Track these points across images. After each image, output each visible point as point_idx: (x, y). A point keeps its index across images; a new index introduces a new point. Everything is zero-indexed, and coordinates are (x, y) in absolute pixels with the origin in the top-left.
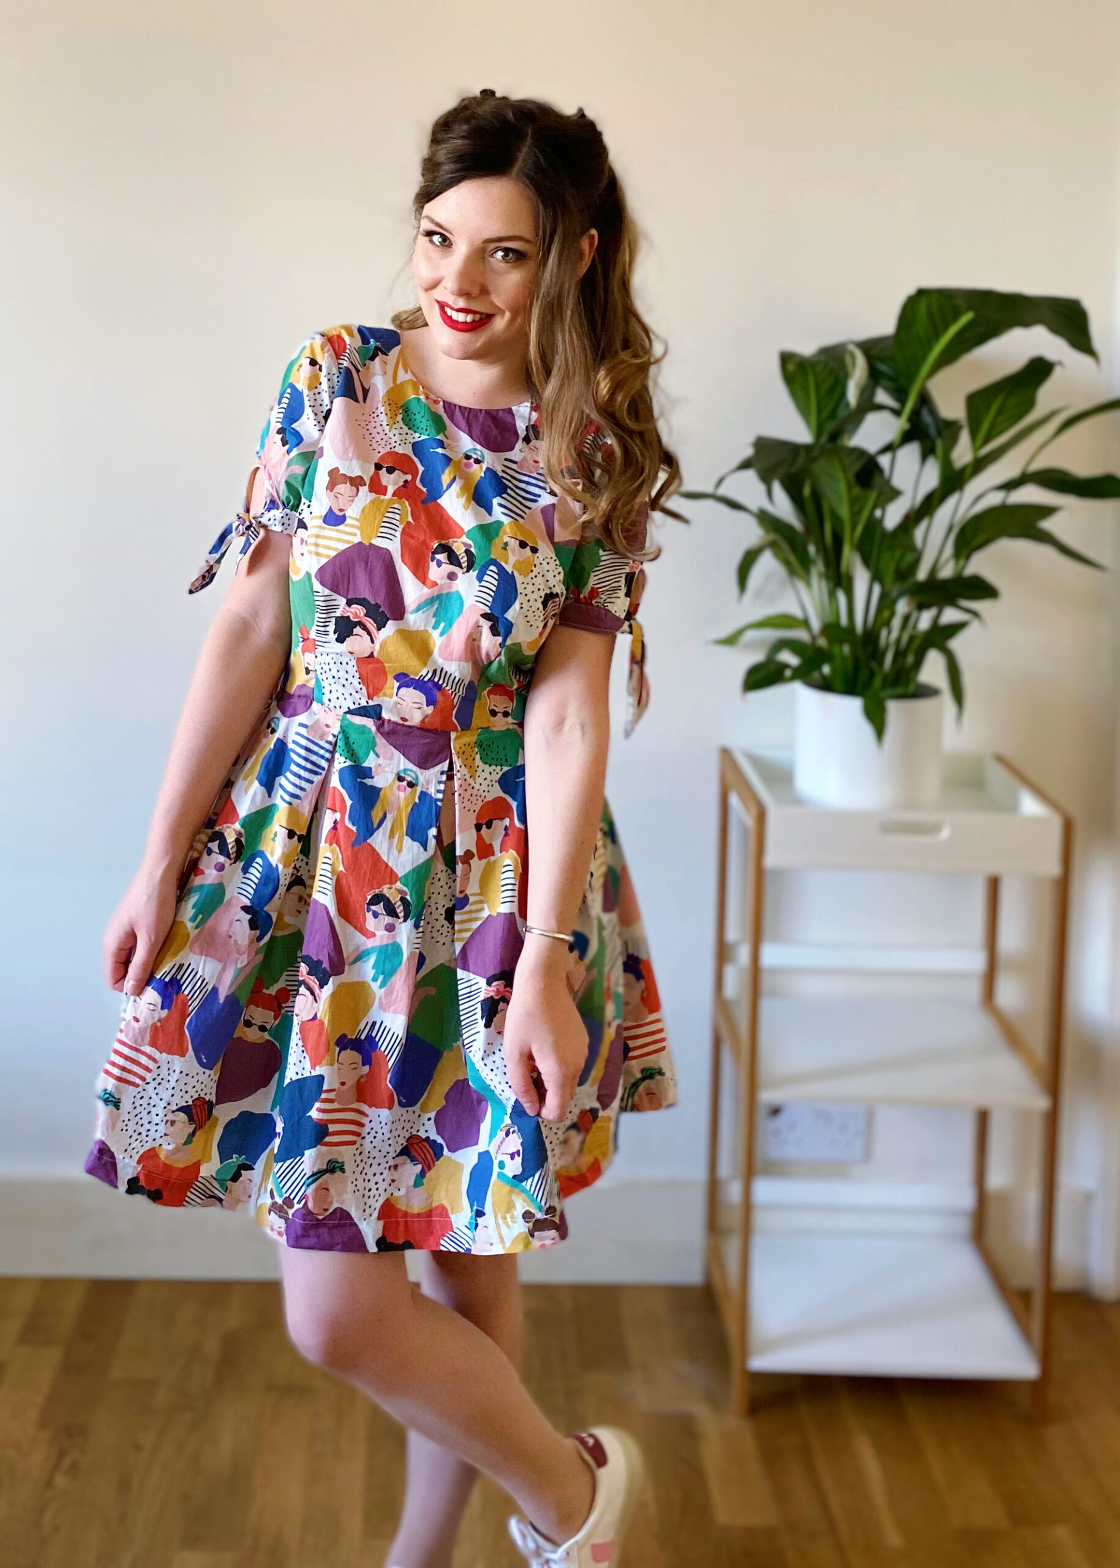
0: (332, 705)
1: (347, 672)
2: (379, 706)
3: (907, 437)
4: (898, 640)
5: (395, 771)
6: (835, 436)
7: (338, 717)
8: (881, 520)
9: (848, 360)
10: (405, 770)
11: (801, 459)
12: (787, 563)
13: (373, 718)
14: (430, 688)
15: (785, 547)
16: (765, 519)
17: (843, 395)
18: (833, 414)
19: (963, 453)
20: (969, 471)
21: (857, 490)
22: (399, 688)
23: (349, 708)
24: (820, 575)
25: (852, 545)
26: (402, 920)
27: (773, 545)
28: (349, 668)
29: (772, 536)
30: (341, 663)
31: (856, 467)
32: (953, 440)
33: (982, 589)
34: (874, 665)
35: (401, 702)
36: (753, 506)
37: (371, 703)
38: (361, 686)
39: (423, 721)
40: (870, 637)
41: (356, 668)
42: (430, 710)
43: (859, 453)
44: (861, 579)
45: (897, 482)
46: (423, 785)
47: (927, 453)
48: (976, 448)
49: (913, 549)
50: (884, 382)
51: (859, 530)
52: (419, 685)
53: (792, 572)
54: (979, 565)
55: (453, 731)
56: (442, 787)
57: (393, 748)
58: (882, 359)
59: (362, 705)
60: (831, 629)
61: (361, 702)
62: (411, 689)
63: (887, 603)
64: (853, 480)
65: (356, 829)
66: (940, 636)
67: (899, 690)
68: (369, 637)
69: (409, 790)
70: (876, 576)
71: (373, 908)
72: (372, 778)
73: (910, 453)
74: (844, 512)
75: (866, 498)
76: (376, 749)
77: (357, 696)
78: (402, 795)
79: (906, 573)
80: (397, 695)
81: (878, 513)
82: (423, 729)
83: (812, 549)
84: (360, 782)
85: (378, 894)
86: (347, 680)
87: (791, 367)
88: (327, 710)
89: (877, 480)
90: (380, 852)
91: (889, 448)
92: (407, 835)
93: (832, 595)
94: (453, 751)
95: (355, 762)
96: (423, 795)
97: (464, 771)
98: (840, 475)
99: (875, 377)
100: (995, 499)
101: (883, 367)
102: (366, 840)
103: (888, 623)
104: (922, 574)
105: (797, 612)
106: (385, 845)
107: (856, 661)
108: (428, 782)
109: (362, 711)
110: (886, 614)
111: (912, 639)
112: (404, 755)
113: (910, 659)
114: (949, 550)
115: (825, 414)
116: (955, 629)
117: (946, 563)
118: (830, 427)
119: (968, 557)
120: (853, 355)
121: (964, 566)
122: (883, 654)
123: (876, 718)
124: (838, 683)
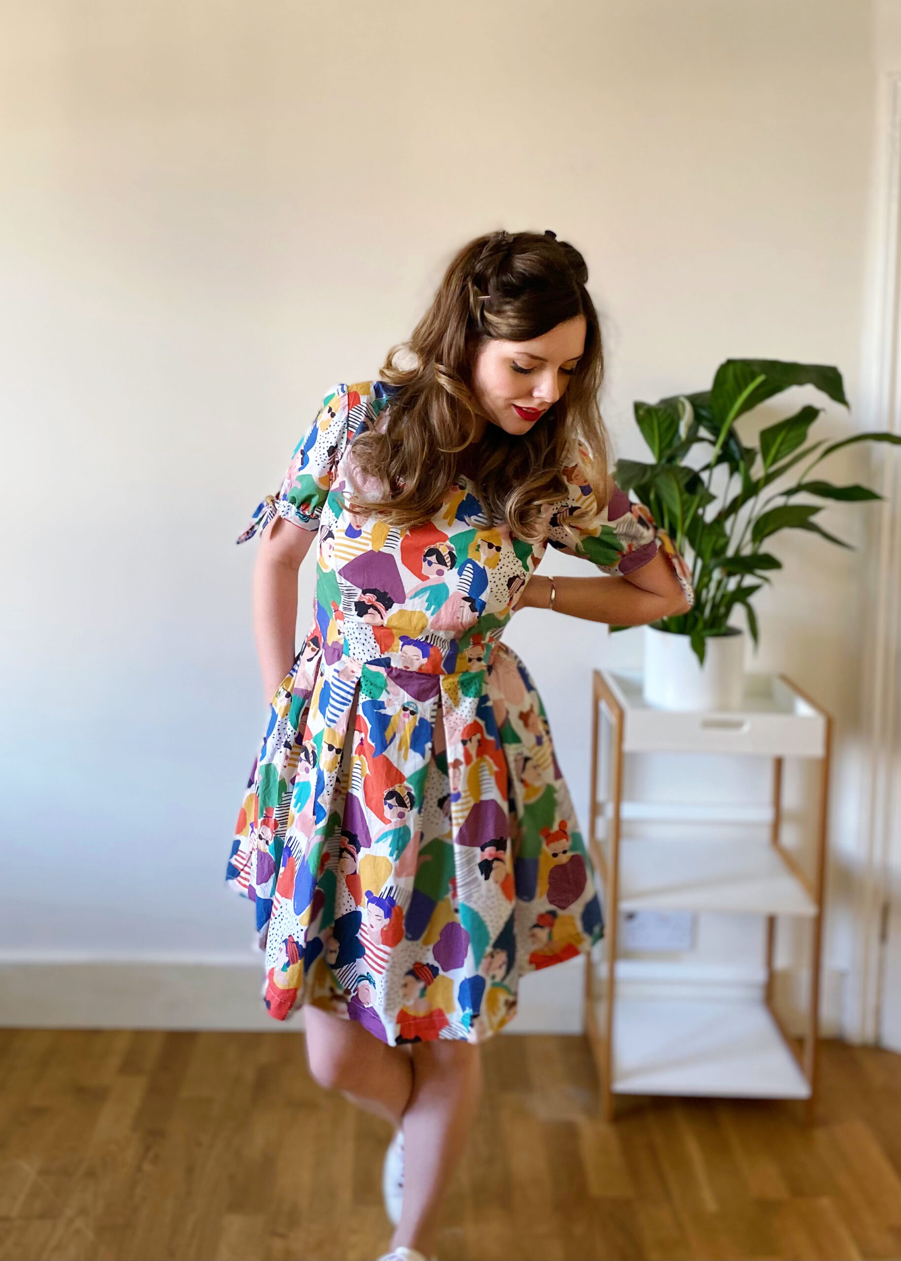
0: (355, 657)
1: (366, 634)
2: (389, 659)
3: (720, 460)
4: (714, 597)
5: (401, 704)
6: (671, 459)
8: (702, 516)
9: (680, 407)
10: (408, 703)
11: (648, 475)
13: (384, 667)
14: (424, 646)
17: (677, 431)
18: (670, 444)
19: (758, 471)
20: (762, 483)
21: (686, 496)
22: (403, 645)
23: (367, 660)
25: (683, 533)
26: (409, 809)
28: (367, 632)
30: (362, 628)
31: (685, 481)
32: (751, 462)
33: (771, 563)
34: (698, 614)
35: (404, 655)
37: (383, 656)
38: (376, 644)
39: (420, 668)
41: (372, 632)
42: (425, 661)
43: (688, 470)
44: (689, 554)
45: (713, 490)
46: (421, 714)
47: (734, 470)
48: (766, 467)
49: (723, 534)
50: (705, 422)
51: (688, 522)
52: (417, 643)
54: (769, 546)
56: (434, 714)
57: (399, 687)
58: (703, 408)
61: (375, 655)
62: (411, 646)
63: (706, 572)
64: (683, 489)
65: (375, 745)
66: (743, 594)
67: (715, 631)
69: (411, 717)
70: (699, 554)
71: (389, 801)
72: (385, 708)
73: (723, 470)
74: (677, 510)
75: (692, 502)
77: (373, 651)
78: (406, 720)
79: (718, 552)
80: (401, 650)
81: (700, 511)
82: (421, 673)
84: (376, 712)
85: (391, 791)
86: (366, 640)
87: (641, 412)
88: (352, 660)
89: (700, 490)
91: (708, 467)
94: (442, 688)
95: (372, 698)
96: (422, 720)
97: (450, 702)
98: (674, 485)
99: (698, 419)
100: (780, 501)
101: (704, 413)
102: (382, 752)
103: (707, 586)
104: (730, 552)
106: (396, 756)
108: (425, 711)
109: (376, 662)
110: (706, 579)
111: (723, 596)
112: (407, 692)
113: (722, 610)
114: (748, 536)
115: (664, 444)
116: (752, 589)
117: (747, 544)
118: (668, 453)
119: (761, 541)
120: (683, 404)
121: (758, 548)
122: (704, 606)
123: (699, 650)
124: (673, 626)
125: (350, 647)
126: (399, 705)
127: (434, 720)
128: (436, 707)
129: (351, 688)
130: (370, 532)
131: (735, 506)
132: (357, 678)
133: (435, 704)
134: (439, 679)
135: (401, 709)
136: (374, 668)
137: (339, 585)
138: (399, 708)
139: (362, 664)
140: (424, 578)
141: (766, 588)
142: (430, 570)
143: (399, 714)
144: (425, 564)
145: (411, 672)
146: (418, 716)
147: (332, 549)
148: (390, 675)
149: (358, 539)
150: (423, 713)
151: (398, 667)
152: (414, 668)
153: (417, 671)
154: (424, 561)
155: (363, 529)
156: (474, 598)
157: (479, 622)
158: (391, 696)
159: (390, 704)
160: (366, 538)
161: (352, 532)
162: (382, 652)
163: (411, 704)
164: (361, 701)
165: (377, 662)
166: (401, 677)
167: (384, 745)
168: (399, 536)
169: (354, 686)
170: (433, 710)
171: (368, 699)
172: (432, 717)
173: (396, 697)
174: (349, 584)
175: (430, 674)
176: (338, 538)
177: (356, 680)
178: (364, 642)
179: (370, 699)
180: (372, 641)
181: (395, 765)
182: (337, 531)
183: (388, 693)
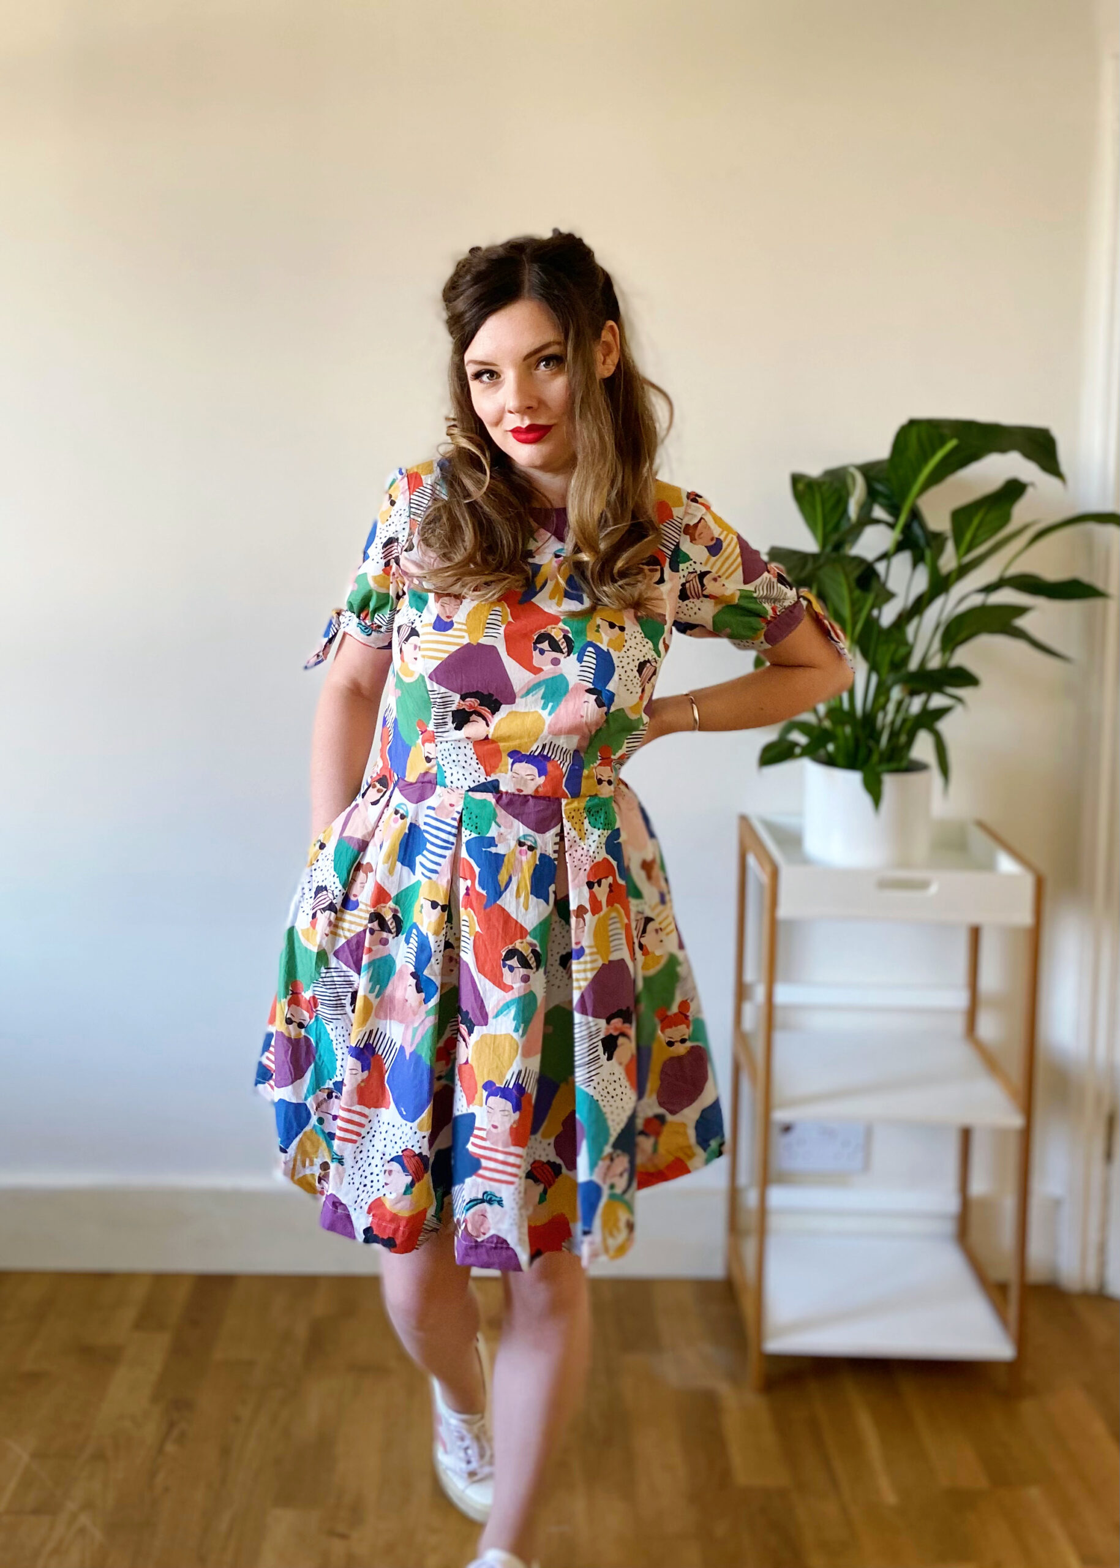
0: (454, 785)
3: (900, 547)
4: (893, 723)
5: (516, 838)
6: (838, 547)
7: (461, 796)
8: (878, 619)
9: (849, 481)
10: (524, 836)
11: (810, 566)
13: (492, 792)
14: (539, 761)
17: (845, 511)
18: (836, 527)
19: (948, 560)
20: (953, 576)
21: (857, 593)
28: (467, 751)
31: (857, 573)
32: (940, 550)
34: (872, 744)
35: (515, 775)
37: (489, 779)
38: (480, 766)
39: (536, 790)
40: (869, 718)
41: (473, 751)
42: (542, 780)
43: (859, 560)
45: (892, 585)
46: (541, 848)
47: (917, 560)
48: (960, 556)
49: (906, 643)
50: (880, 499)
51: (859, 629)
52: (531, 759)
54: (962, 657)
55: (564, 798)
56: (557, 847)
57: (511, 817)
58: (878, 480)
59: (481, 782)
60: (835, 713)
62: (524, 764)
63: (883, 690)
64: (853, 584)
66: (929, 719)
67: (894, 765)
68: (484, 722)
69: (530, 853)
70: (874, 667)
73: (904, 559)
74: (845, 614)
75: (865, 600)
76: (497, 820)
77: (477, 775)
78: (524, 858)
79: (898, 666)
81: (875, 613)
84: (485, 851)
86: (466, 762)
87: (800, 487)
88: (450, 791)
89: (875, 585)
90: (509, 911)
91: (884, 556)
92: (531, 893)
94: (564, 816)
95: (479, 834)
96: (543, 857)
97: (573, 833)
98: (843, 581)
99: (872, 495)
100: (976, 600)
101: (879, 487)
103: (884, 708)
104: (913, 665)
107: (857, 740)
108: (546, 844)
110: (882, 700)
111: (904, 721)
112: (522, 823)
113: (903, 739)
114: (936, 644)
115: (829, 527)
116: (941, 712)
117: (934, 655)
118: (834, 538)
119: (952, 650)
120: (853, 476)
121: (950, 658)
122: (880, 734)
123: (874, 789)
124: (840, 759)
125: (446, 774)
126: (514, 840)
127: (556, 856)
128: (557, 839)
129: (453, 827)
130: (464, 622)
131: (919, 606)
132: (458, 812)
133: (557, 835)
134: (561, 804)
135: (515, 846)
136: (478, 796)
137: (430, 693)
138: (513, 843)
139: (464, 792)
140: (536, 671)
141: (959, 710)
142: (543, 660)
143: (513, 852)
144: (536, 654)
145: (526, 796)
146: (538, 852)
147: (418, 649)
148: (500, 802)
149: (450, 632)
150: (543, 847)
151: (509, 791)
152: (529, 790)
153: (533, 794)
154: (535, 650)
155: (454, 619)
156: (599, 689)
157: (607, 721)
158: (502, 830)
159: (502, 840)
160: (460, 630)
161: (442, 625)
162: (488, 774)
163: (528, 838)
164: (464, 840)
165: (482, 788)
166: (515, 804)
167: (498, 892)
168: (500, 624)
169: (455, 824)
170: (555, 844)
171: (474, 835)
172: (555, 852)
173: (509, 830)
174: (443, 690)
175: (549, 797)
176: (424, 634)
177: (457, 816)
178: (464, 764)
179: (477, 835)
180: (474, 762)
181: (514, 916)
182: (423, 626)
183: (499, 826)
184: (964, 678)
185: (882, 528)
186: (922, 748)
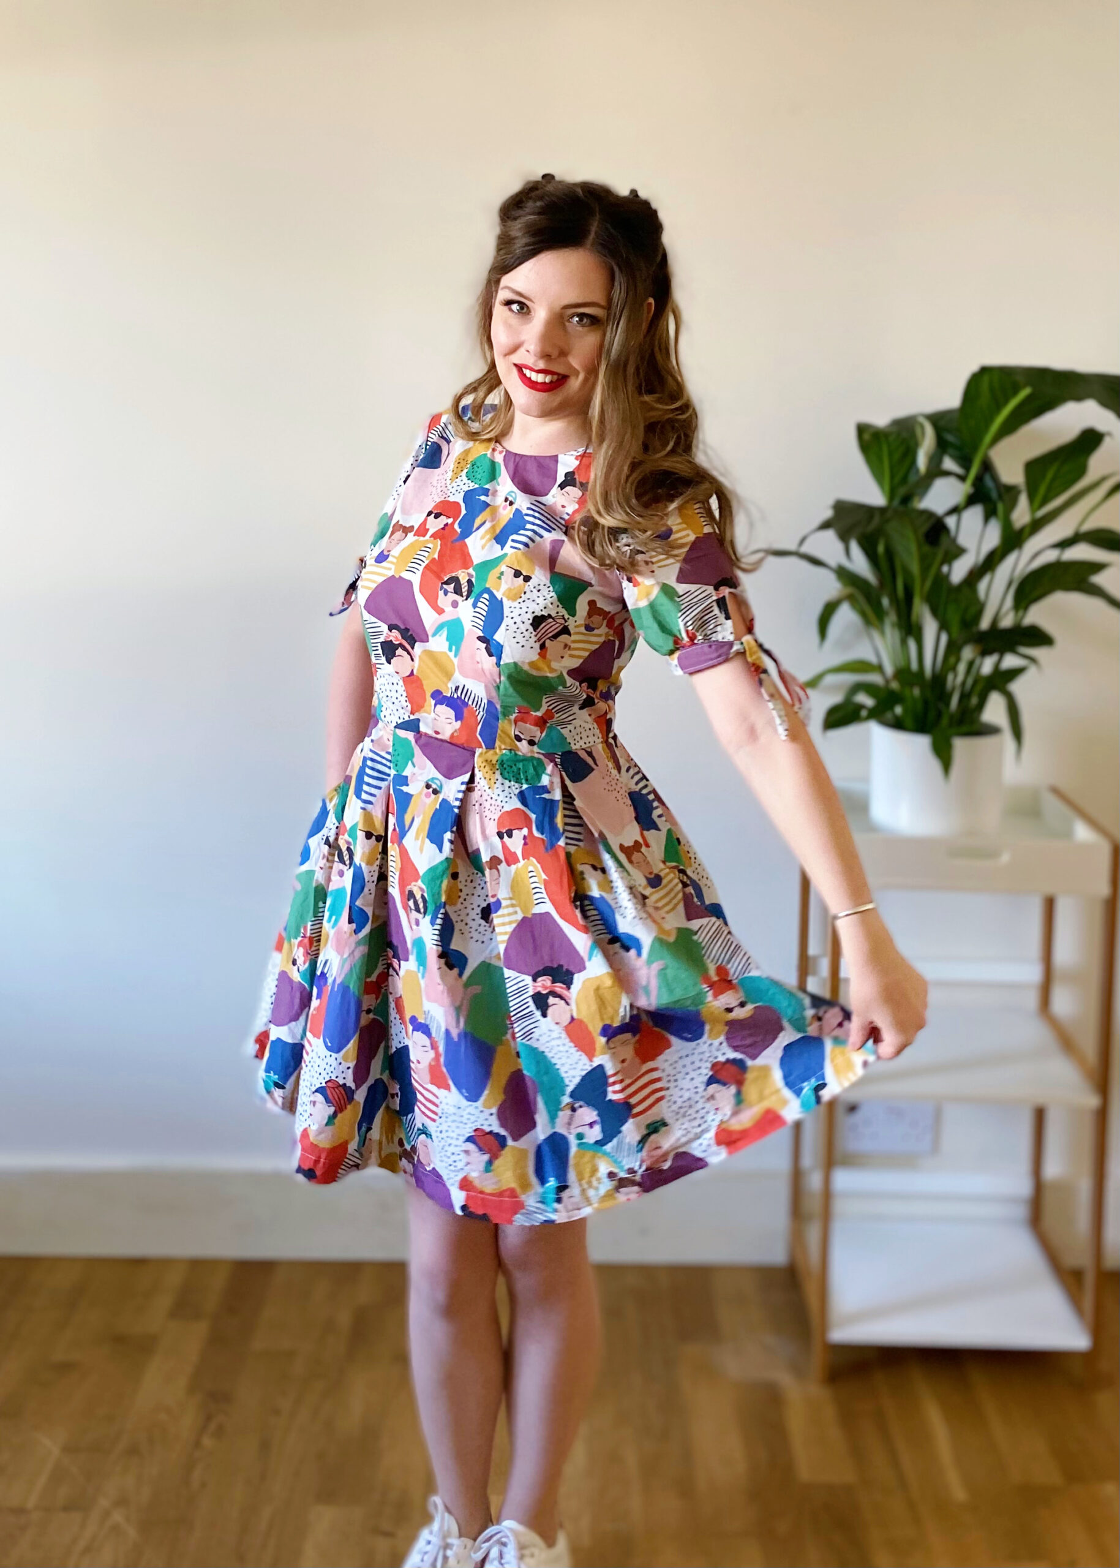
4: (964, 683)
6: (906, 500)
8: (948, 576)
9: (919, 431)
10: (433, 779)
11: (876, 520)
12: (863, 615)
14: (457, 704)
15: (861, 598)
16: (843, 574)
17: (914, 462)
18: (904, 480)
19: (1022, 515)
20: (1027, 531)
21: (927, 548)
24: (893, 625)
25: (921, 597)
27: (850, 598)
29: (849, 590)
31: (925, 528)
32: (1013, 504)
34: (941, 706)
35: (437, 718)
36: (833, 563)
39: (452, 736)
40: (938, 680)
43: (928, 514)
44: (930, 627)
45: (963, 540)
47: (989, 514)
48: (1032, 512)
49: (975, 599)
50: (952, 451)
51: (928, 584)
53: (867, 622)
54: (1037, 615)
58: (949, 431)
60: (903, 673)
63: (953, 649)
64: (922, 539)
66: (1001, 680)
67: (965, 729)
70: (943, 626)
73: (975, 514)
74: (915, 568)
75: (934, 557)
79: (969, 624)
81: (945, 569)
82: (452, 742)
83: (885, 602)
87: (866, 436)
89: (944, 540)
91: (956, 510)
93: (904, 642)
98: (910, 534)
99: (942, 446)
100: (1048, 558)
101: (950, 438)
103: (954, 668)
104: (985, 624)
105: (872, 658)
107: (926, 703)
110: (952, 660)
111: (976, 682)
113: (974, 700)
114: (1009, 602)
115: (897, 479)
116: (1014, 673)
117: (1007, 613)
118: (902, 491)
119: (1026, 608)
120: (922, 427)
121: (1022, 618)
122: (950, 696)
123: (943, 754)
124: (909, 722)
131: (990, 563)
140: (440, 611)
141: (1032, 671)
142: (445, 601)
145: (441, 740)
152: (446, 735)
166: (431, 746)
173: (421, 771)
183: (414, 766)
184: (1038, 637)
185: (951, 481)
186: (994, 711)
